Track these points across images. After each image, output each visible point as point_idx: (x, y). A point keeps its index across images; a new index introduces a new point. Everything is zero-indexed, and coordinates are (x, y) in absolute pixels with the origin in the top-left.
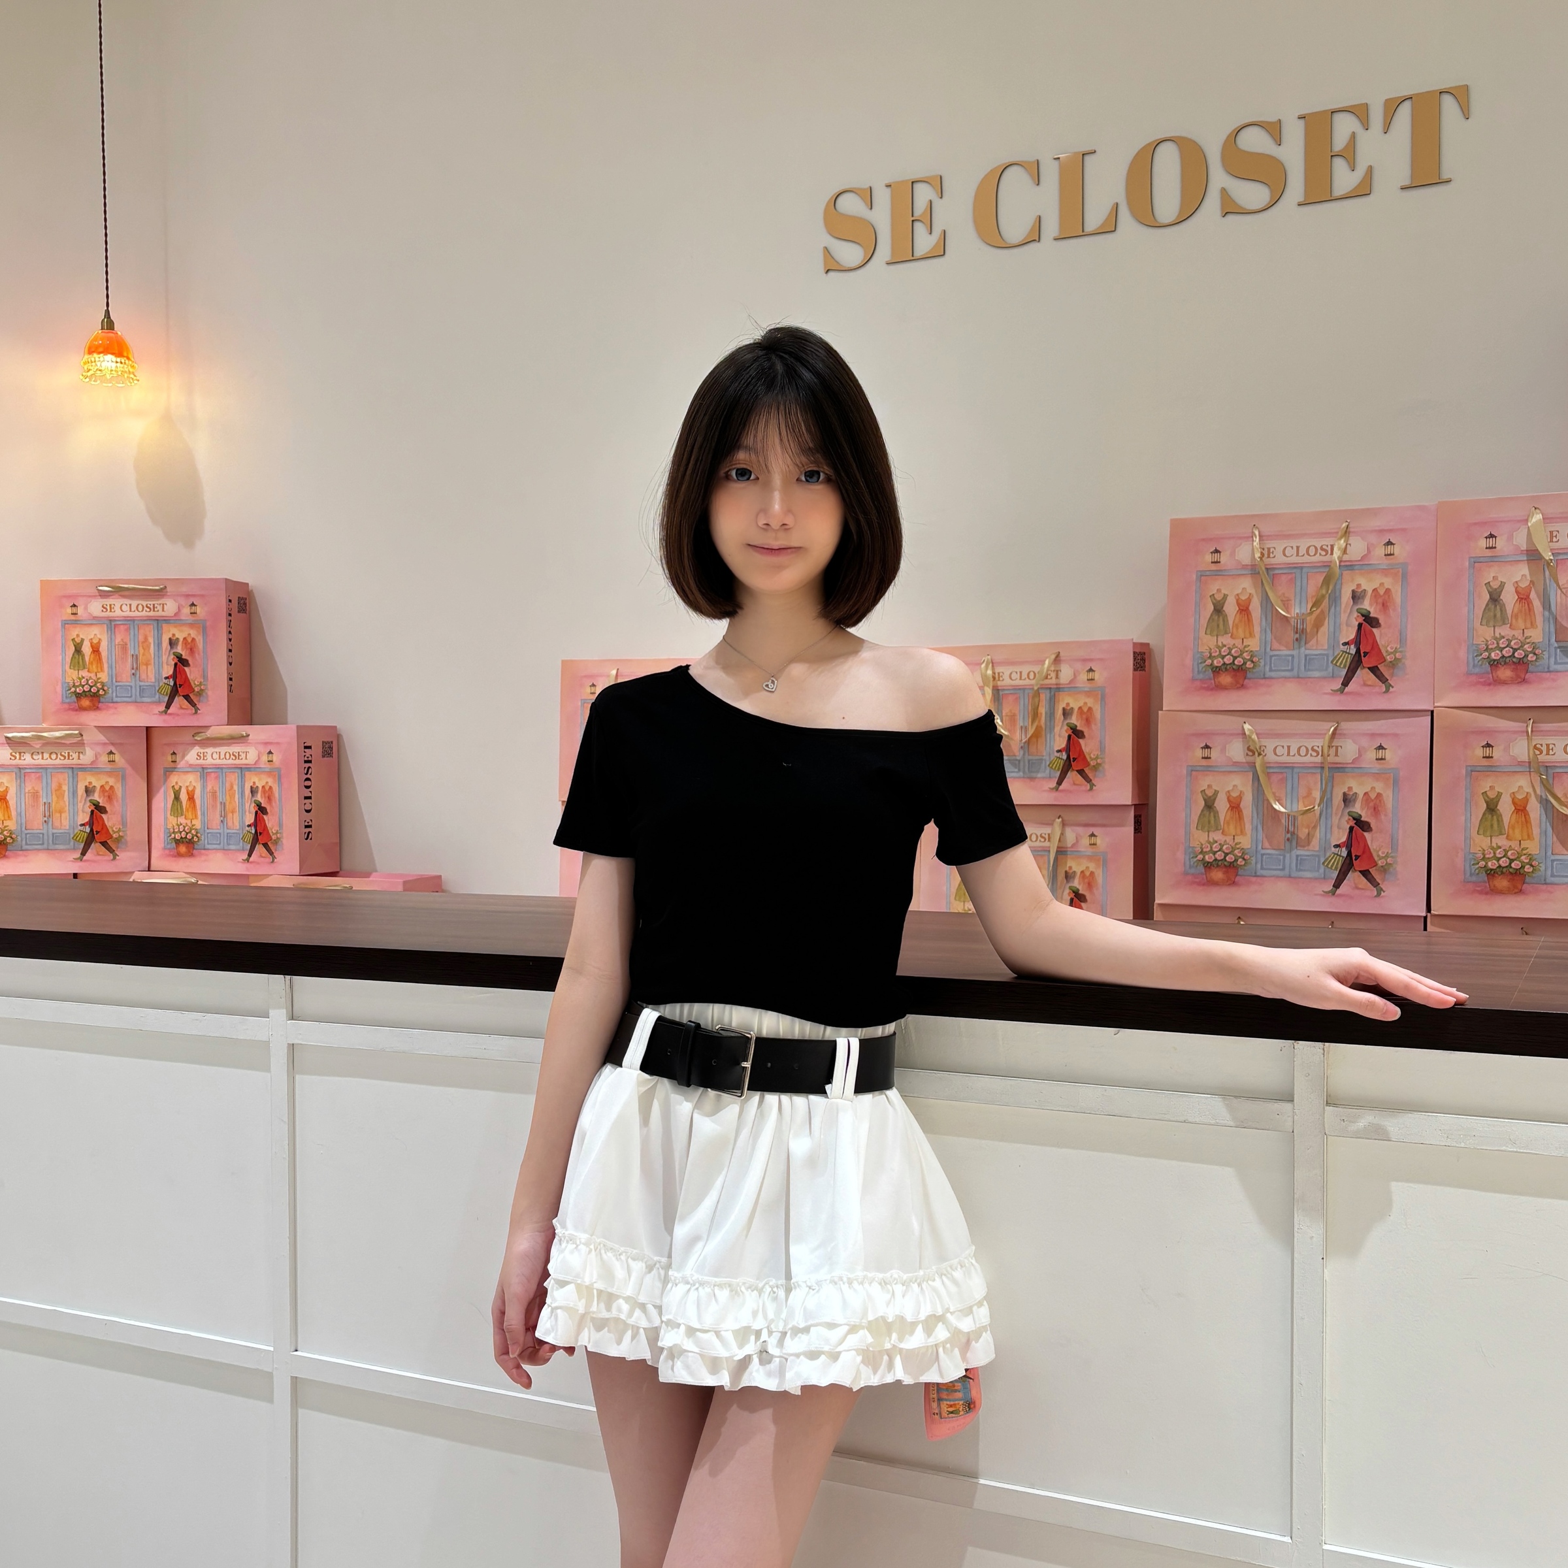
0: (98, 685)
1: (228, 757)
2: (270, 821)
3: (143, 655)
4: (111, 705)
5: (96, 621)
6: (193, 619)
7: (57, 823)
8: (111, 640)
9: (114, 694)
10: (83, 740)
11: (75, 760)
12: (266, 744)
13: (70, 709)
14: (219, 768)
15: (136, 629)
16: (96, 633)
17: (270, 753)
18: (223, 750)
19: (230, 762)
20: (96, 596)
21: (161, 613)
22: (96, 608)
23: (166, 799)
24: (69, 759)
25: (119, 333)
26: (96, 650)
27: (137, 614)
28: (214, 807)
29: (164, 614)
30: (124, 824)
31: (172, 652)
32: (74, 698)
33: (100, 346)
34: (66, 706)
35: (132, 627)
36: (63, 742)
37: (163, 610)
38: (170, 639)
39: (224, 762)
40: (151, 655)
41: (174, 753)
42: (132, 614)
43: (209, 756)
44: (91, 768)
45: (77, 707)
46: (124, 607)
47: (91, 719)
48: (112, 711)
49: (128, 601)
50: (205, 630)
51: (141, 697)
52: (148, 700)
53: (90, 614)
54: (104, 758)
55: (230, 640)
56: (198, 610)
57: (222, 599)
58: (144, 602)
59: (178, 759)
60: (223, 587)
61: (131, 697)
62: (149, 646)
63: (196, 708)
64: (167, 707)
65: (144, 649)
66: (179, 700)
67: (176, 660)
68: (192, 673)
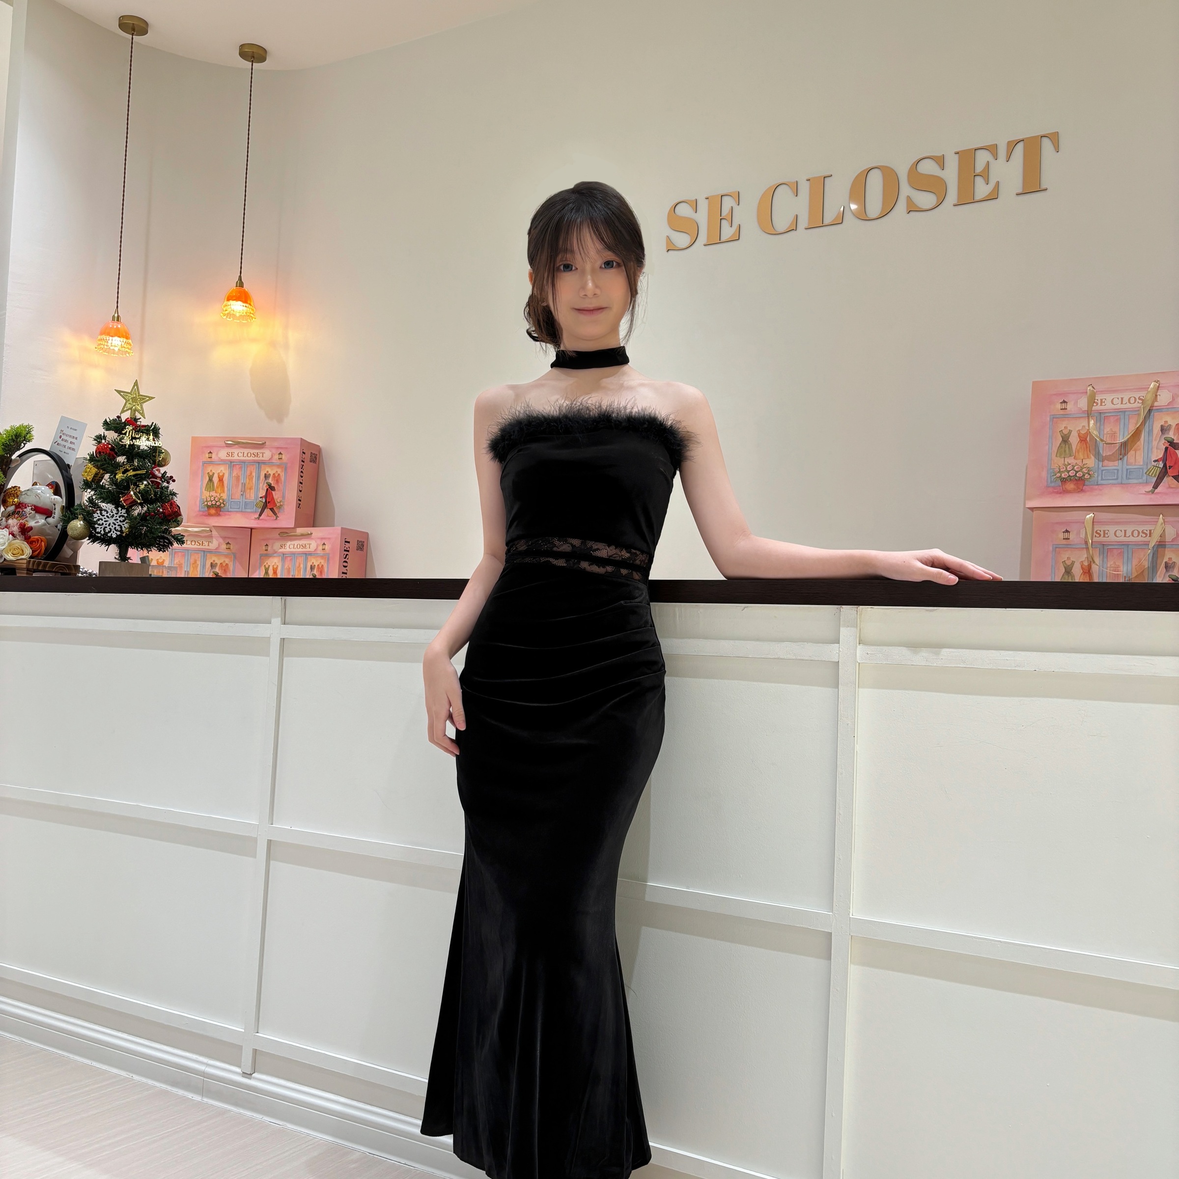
0: (221, 501)
1: (298, 547)
3: (249, 483)
4: (228, 513)
5: (223, 462)
6: (280, 462)
8: (230, 474)
9: (230, 507)
10: (212, 534)
11: (206, 546)
12: (322, 539)
13: (202, 515)
14: (293, 554)
15: (246, 467)
16: (223, 469)
17: (324, 544)
18: (296, 542)
19: (300, 550)
20: (224, 447)
21: (261, 458)
22: (223, 454)
24: (202, 545)
25: (246, 290)
26: (221, 480)
27: (247, 458)
29: (263, 459)
31: (266, 482)
32: (206, 508)
33: (233, 296)
34: (201, 513)
35: (243, 466)
36: (200, 534)
37: (263, 457)
38: (265, 474)
39: (296, 550)
40: (253, 484)
41: (267, 545)
42: (244, 458)
43: (287, 546)
44: (215, 552)
45: (207, 514)
46: (240, 454)
47: (215, 521)
48: (227, 517)
49: (242, 450)
50: (286, 469)
51: (245, 508)
52: (249, 510)
53: (219, 458)
54: (224, 546)
55: (302, 477)
56: (283, 457)
57: (298, 451)
58: (252, 451)
59: (269, 548)
60: (299, 443)
61: (239, 508)
62: (252, 478)
63: (277, 517)
64: (260, 515)
65: (249, 480)
66: (267, 511)
67: (268, 487)
68: (276, 495)
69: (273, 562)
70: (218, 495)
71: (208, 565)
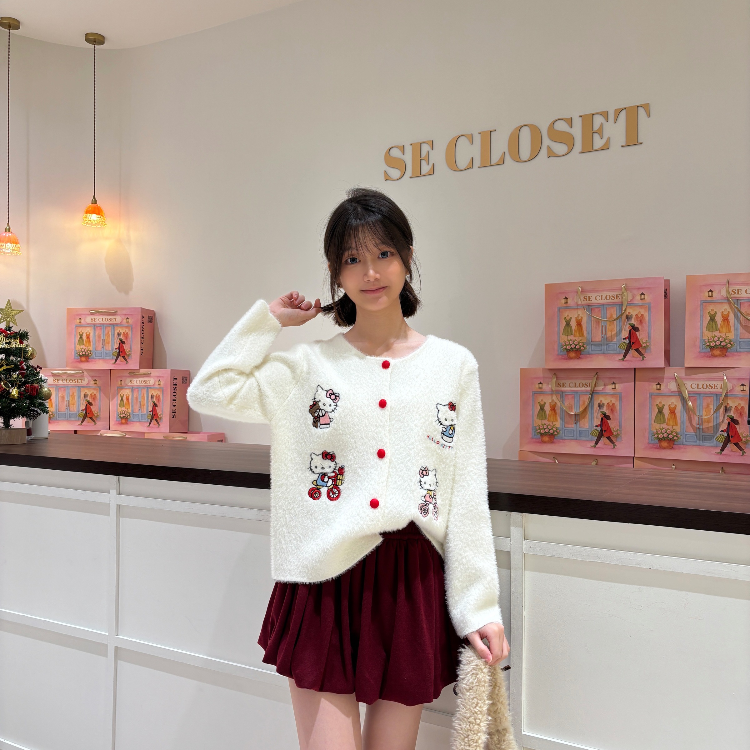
0: (89, 351)
1: (142, 382)
2: (158, 410)
3: (107, 339)
4: (93, 360)
5: (89, 325)
6: (127, 324)
7: (71, 409)
8: (94, 333)
9: (95, 356)
10: (84, 375)
11: (80, 383)
12: (158, 377)
13: (77, 362)
14: (139, 387)
15: (105, 328)
16: (89, 330)
17: (159, 381)
18: (141, 379)
19: (144, 384)
20: (89, 315)
21: (115, 322)
22: (89, 320)
23: (117, 400)
24: (77, 382)
25: (99, 206)
26: (88, 337)
27: (105, 322)
28: (137, 403)
29: (116, 322)
30: (99, 409)
31: (119, 338)
32: (79, 357)
33: (90, 211)
34: (76, 360)
35: (103, 328)
36: (75, 375)
38: (118, 333)
39: (141, 384)
40: (110, 340)
41: (121, 381)
42: (103, 322)
43: (135, 382)
44: (87, 386)
45: (80, 361)
46: (100, 320)
47: (85, 366)
48: (94, 362)
49: (102, 317)
50: (132, 329)
51: (105, 357)
52: (108, 358)
53: (86, 322)
54: (92, 382)
55: (143, 333)
56: (130, 320)
57: (139, 317)
58: (108, 317)
59: (123, 383)
60: (140, 311)
61: (101, 357)
62: (109, 336)
63: (127, 362)
64: (116, 361)
65: (107, 337)
66: (120, 358)
67: (120, 342)
68: (126, 347)
69: (126, 392)
70: (86, 348)
71: (82, 396)
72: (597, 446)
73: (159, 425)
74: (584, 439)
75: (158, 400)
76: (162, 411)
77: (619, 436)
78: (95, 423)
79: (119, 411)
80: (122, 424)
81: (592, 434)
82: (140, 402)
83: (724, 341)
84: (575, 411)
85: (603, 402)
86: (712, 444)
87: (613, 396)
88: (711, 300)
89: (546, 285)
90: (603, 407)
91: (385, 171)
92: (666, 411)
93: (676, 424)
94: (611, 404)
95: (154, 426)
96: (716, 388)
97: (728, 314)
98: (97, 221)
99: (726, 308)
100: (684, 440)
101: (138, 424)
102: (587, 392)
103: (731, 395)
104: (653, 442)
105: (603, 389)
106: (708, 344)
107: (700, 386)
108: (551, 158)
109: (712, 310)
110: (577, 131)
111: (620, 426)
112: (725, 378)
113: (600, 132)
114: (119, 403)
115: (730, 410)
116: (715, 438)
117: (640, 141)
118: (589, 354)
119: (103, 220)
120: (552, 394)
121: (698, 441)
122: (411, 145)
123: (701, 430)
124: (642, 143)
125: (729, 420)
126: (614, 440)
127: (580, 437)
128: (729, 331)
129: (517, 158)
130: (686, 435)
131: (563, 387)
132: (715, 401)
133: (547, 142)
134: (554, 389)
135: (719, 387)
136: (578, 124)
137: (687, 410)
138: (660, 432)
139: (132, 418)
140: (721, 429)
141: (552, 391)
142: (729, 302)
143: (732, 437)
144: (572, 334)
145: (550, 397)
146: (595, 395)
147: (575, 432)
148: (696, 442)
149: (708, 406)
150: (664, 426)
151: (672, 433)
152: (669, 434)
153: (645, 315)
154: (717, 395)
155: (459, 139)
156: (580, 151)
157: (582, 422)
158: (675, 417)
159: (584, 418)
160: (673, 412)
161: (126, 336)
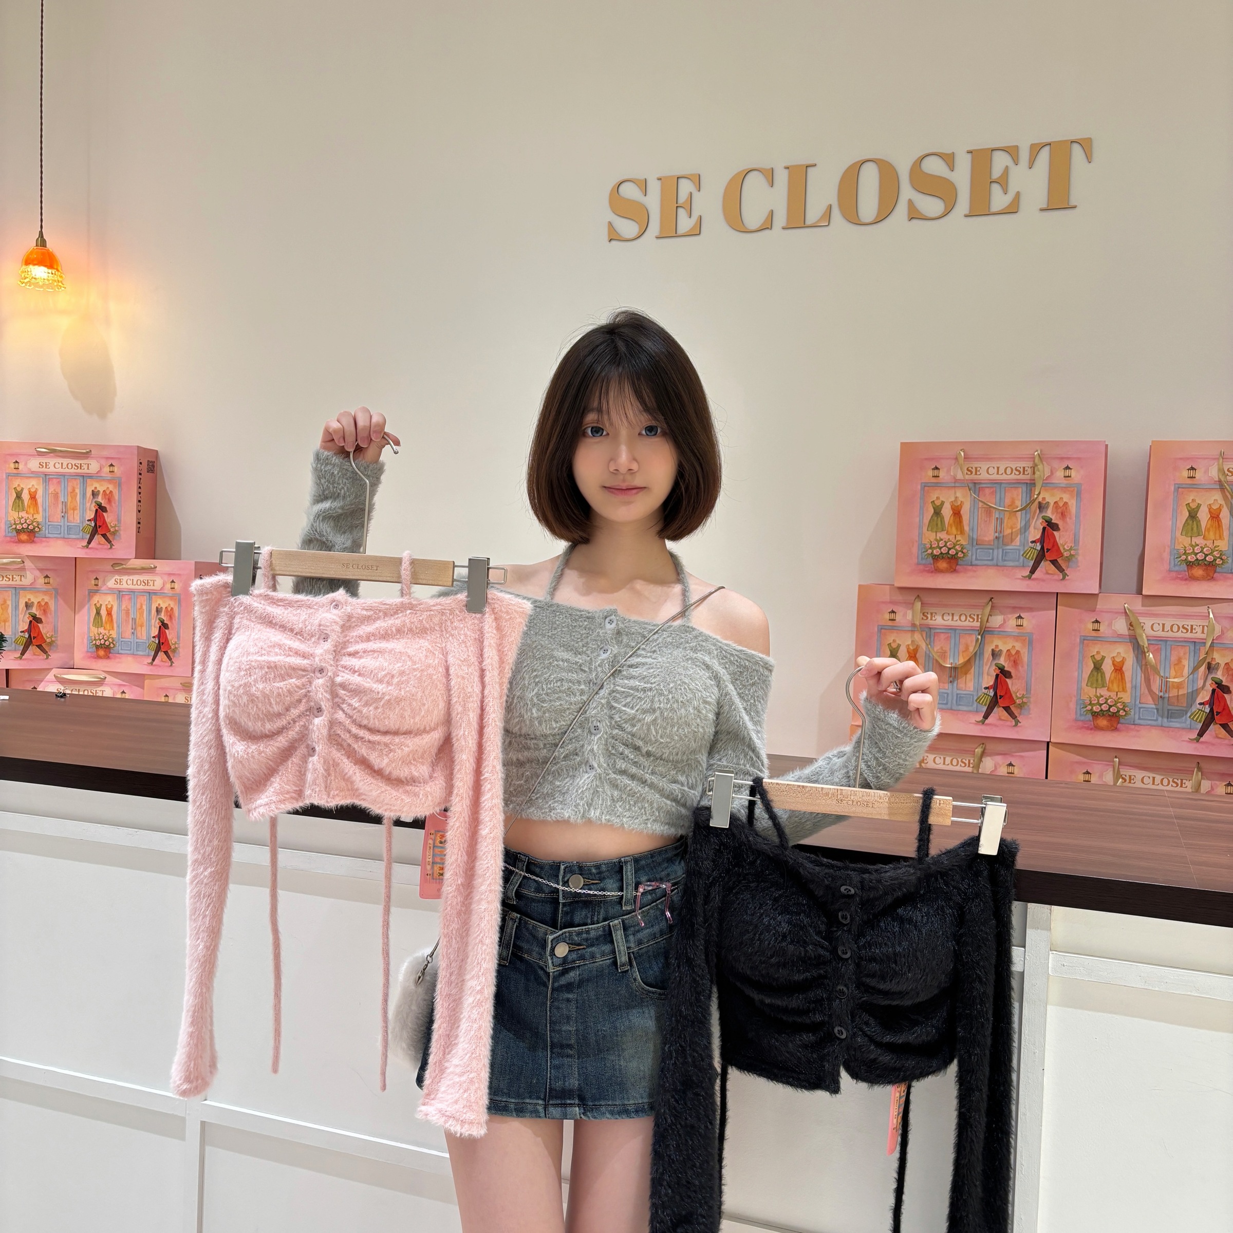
1: (139, 583)
2: (170, 634)
4: (44, 539)
5: (34, 475)
6: (111, 476)
9: (47, 532)
10: (24, 566)
11: (17, 581)
12: (170, 574)
13: (10, 542)
14: (132, 591)
16: (35, 484)
17: (173, 582)
18: (135, 578)
19: (141, 587)
20: (34, 455)
21: (86, 471)
22: (34, 464)
23: (89, 612)
24: (13, 580)
25: (50, 250)
26: (33, 497)
27: (67, 470)
28: (127, 621)
30: (55, 630)
32: (14, 533)
33: (34, 259)
34: (8, 539)
35: (63, 481)
36: (8, 567)
37: (88, 469)
38: (93, 491)
39: (136, 587)
41: (97, 579)
42: (63, 470)
43: (124, 582)
44: (31, 588)
45: (16, 540)
46: (57, 465)
47: (28, 550)
48: (44, 544)
49: (61, 460)
50: (120, 484)
51: (69, 534)
52: (74, 537)
53: (29, 469)
54: (41, 581)
55: (140, 493)
56: (116, 469)
57: (134, 463)
58: (74, 462)
59: (100, 584)
60: (136, 452)
61: (60, 534)
62: (76, 496)
63: (112, 545)
64: (89, 543)
65: (72, 498)
66: (98, 538)
67: (97, 507)
68: (109, 518)
69: (106, 600)
70: (30, 516)
71: (22, 605)
72: (987, 721)
73: (172, 663)
74: (965, 708)
75: (171, 617)
76: (178, 638)
77: (1026, 707)
78: (48, 656)
79: (92, 635)
80: (99, 657)
81: (978, 700)
82: (134, 620)
83: (1211, 554)
84: (952, 661)
85: (1000, 648)
86: (1183, 725)
87: (1017, 638)
88: (1192, 485)
89: (902, 444)
90: (1000, 655)
91: (610, 224)
92: (1107, 668)
93: (1124, 690)
94: (1013, 652)
95: (163, 663)
96: (1194, 631)
97: (1220, 509)
98: (48, 280)
99: (1216, 498)
100: (1137, 717)
101: (130, 659)
102: (972, 629)
103: (1219, 645)
104: (1083, 718)
105: (1001, 626)
106: (1184, 557)
107: (1167, 628)
108: (914, 221)
109: (1193, 500)
110: (962, 177)
111: (1028, 689)
112: (1211, 616)
113: (1003, 182)
114: (92, 620)
115: (1217, 669)
116: (1189, 714)
117: (1072, 203)
118: (972, 565)
119: (60, 279)
120: (913, 631)
121: (1160, 719)
122: (659, 179)
123: (1166, 700)
124: (1075, 207)
125: (1215, 686)
126: (1016, 712)
127: (958, 705)
128: (1220, 537)
129: (852, 216)
130: (1140, 708)
131: (931, 619)
132: (1192, 654)
133: (907, 192)
134: (917, 623)
135: (1199, 630)
136: (964, 164)
137: (1143, 667)
138: (1096, 702)
139: (118, 647)
140: (1199, 700)
141: (914, 625)
142: (1222, 489)
143: (1218, 713)
144: (943, 530)
145: (909, 635)
146: (987, 636)
147: (950, 698)
148: (1157, 720)
149: (1179, 661)
150: (1103, 692)
151: (1115, 704)
152: (1111, 706)
153: (1069, 503)
154: (1196, 644)
155: (747, 177)
156: (967, 212)
157: (961, 682)
158: (1122, 678)
159: (966, 674)
160: (1119, 669)
161: (109, 497)
